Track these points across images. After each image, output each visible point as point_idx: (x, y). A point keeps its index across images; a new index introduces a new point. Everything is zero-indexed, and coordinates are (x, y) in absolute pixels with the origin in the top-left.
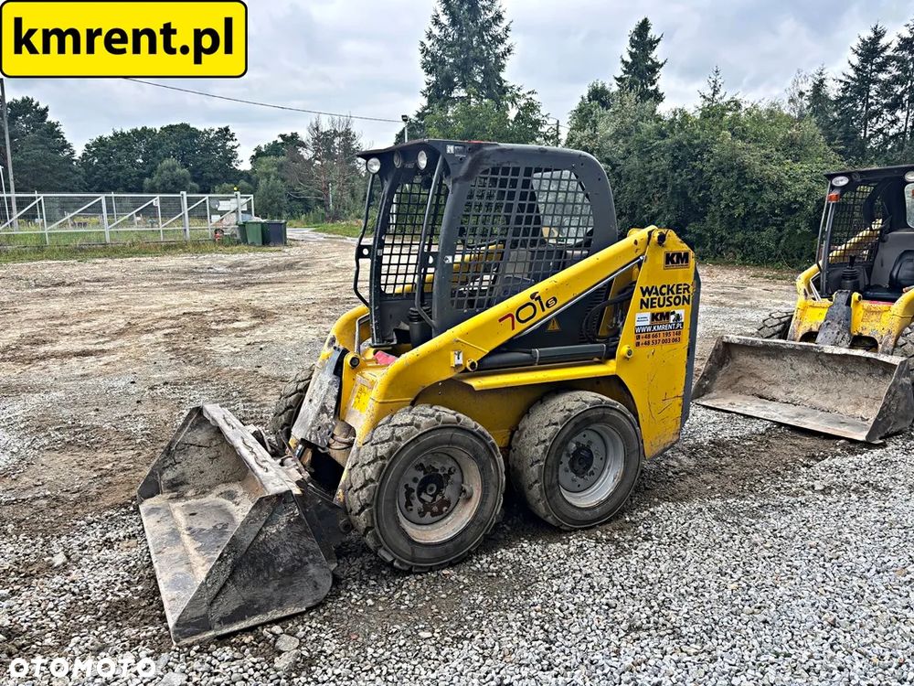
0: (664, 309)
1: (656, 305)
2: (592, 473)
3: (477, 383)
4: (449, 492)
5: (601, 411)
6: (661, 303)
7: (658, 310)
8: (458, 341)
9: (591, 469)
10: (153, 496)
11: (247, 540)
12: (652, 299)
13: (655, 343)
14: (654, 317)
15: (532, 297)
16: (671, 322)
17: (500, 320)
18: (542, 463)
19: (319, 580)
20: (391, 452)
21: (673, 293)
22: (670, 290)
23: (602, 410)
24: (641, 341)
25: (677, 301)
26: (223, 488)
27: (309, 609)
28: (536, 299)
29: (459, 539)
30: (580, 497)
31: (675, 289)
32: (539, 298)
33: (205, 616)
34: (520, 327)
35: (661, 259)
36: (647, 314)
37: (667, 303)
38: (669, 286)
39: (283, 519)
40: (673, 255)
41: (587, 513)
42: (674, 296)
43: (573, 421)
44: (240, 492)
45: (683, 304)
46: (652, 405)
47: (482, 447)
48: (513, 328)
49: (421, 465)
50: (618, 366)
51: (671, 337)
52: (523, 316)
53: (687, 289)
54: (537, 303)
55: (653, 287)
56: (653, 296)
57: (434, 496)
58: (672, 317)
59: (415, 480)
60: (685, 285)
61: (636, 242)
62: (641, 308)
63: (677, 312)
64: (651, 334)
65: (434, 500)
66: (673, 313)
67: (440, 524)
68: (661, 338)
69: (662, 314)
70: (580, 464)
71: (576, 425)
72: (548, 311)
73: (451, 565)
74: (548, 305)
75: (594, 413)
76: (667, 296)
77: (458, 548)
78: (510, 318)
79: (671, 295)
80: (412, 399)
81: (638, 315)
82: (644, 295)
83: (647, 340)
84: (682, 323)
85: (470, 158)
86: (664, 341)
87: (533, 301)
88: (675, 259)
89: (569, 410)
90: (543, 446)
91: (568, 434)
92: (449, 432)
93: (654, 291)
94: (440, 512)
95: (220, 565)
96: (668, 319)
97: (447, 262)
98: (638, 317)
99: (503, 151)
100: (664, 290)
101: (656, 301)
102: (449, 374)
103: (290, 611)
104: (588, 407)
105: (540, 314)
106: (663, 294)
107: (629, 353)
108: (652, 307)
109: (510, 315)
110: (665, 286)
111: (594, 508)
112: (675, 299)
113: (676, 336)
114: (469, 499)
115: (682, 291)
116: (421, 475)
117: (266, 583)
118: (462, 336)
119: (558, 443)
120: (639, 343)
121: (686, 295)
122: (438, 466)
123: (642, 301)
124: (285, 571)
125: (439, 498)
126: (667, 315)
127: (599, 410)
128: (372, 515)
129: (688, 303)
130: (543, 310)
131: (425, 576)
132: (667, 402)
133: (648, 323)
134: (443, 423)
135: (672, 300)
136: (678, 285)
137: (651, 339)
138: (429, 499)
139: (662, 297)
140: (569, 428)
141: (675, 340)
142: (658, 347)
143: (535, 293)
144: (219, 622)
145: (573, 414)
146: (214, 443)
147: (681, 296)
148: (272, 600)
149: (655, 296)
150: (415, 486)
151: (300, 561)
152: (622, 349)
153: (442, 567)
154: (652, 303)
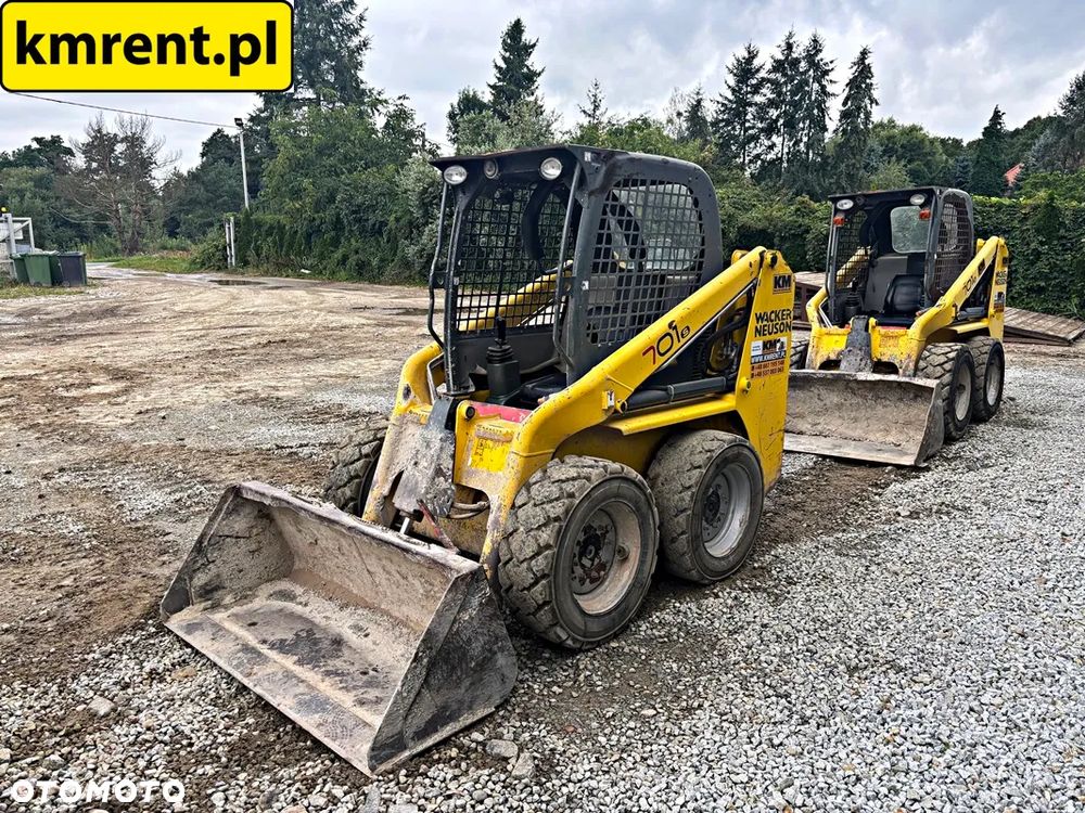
0: (773, 337)
2: (719, 519)
3: (627, 426)
4: (604, 555)
5: (736, 450)
7: (768, 338)
8: (609, 379)
9: (719, 515)
10: (181, 609)
11: (443, 631)
13: (765, 374)
14: (764, 346)
15: (670, 325)
16: (778, 350)
17: (644, 354)
18: (689, 512)
19: (507, 672)
20: (567, 512)
23: (736, 447)
24: (755, 372)
26: (268, 588)
27: (498, 708)
28: (673, 329)
30: (713, 546)
32: (675, 328)
33: (401, 733)
34: (660, 360)
35: (771, 283)
36: (760, 343)
39: (475, 601)
40: (780, 278)
43: (715, 463)
44: (299, 590)
46: (761, 441)
48: (653, 363)
50: (738, 401)
51: (777, 367)
52: (663, 348)
54: (673, 333)
56: (765, 323)
57: (592, 560)
58: (778, 345)
61: (751, 265)
63: (782, 339)
64: (763, 364)
65: (593, 564)
66: (779, 341)
67: (599, 591)
68: (770, 368)
69: (771, 343)
70: (711, 511)
71: (717, 466)
72: (683, 341)
73: (615, 637)
74: (682, 335)
75: (731, 453)
77: (623, 615)
78: (652, 351)
80: (553, 450)
81: (752, 344)
83: (760, 370)
84: (786, 352)
85: (604, 168)
86: (773, 372)
87: (671, 331)
88: (781, 282)
89: (709, 451)
90: (690, 493)
91: (711, 478)
92: (618, 483)
94: (598, 577)
95: (415, 667)
96: (775, 347)
97: (584, 288)
98: (753, 346)
99: (632, 160)
100: (773, 316)
102: (600, 418)
103: (480, 713)
104: (726, 446)
105: (676, 345)
106: (772, 321)
107: (749, 385)
109: (652, 348)
113: (780, 366)
114: (625, 559)
116: (582, 538)
117: (458, 685)
118: (610, 373)
119: (703, 487)
120: (754, 374)
122: (597, 524)
124: (477, 665)
125: (597, 561)
126: (775, 344)
127: (733, 448)
128: (550, 588)
130: (678, 341)
131: (595, 652)
132: (773, 437)
133: (760, 352)
134: (611, 473)
138: (588, 563)
140: (713, 469)
141: (779, 370)
142: (767, 378)
143: (672, 321)
144: (413, 739)
145: (715, 455)
146: (255, 531)
148: (463, 703)
150: (577, 550)
151: (490, 650)
152: (742, 382)
153: (608, 640)
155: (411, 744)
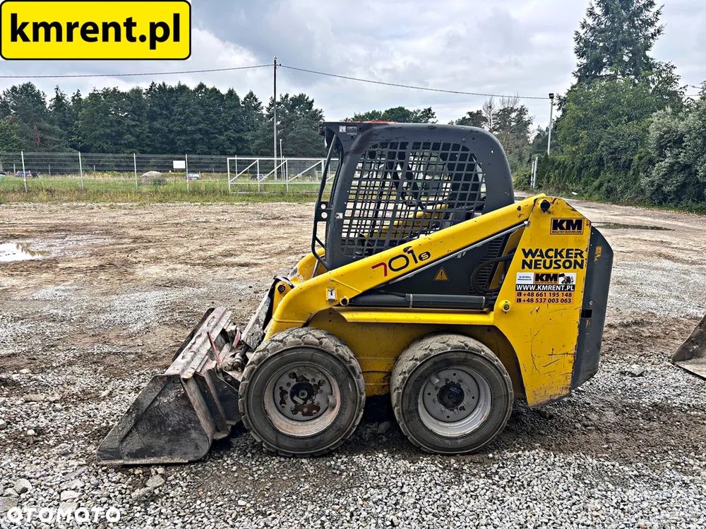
0: (552, 271)
1: (542, 266)
2: (463, 408)
3: (349, 316)
4: (318, 399)
5: (462, 356)
6: (548, 265)
7: (543, 271)
8: (333, 281)
9: (462, 405)
11: (147, 403)
12: (536, 261)
13: (540, 301)
14: (538, 277)
15: (405, 250)
16: (560, 283)
17: (373, 267)
18: (400, 391)
19: (200, 443)
20: (259, 360)
21: (562, 257)
22: (558, 253)
23: (465, 354)
24: (522, 298)
25: (567, 264)
27: (190, 463)
28: (409, 253)
29: (318, 438)
30: (447, 427)
31: (564, 253)
32: (412, 252)
33: (117, 449)
34: (392, 275)
35: (548, 225)
36: (531, 274)
37: (554, 265)
38: (556, 250)
39: (173, 393)
40: (562, 221)
41: (447, 441)
42: (563, 260)
43: (433, 360)
45: (575, 268)
46: (536, 358)
47: (340, 368)
48: (386, 275)
49: (294, 374)
50: (495, 317)
51: (560, 297)
52: (394, 265)
53: (581, 254)
54: (410, 256)
55: (537, 250)
56: (536, 258)
57: (305, 400)
58: (561, 280)
59: (289, 384)
60: (576, 250)
61: (519, 208)
62: (523, 268)
63: (567, 275)
64: (535, 293)
65: (305, 403)
66: (563, 275)
67: (309, 423)
68: (548, 297)
69: (548, 276)
70: (449, 398)
71: (435, 363)
72: (420, 263)
74: (421, 258)
75: (455, 356)
76: (554, 259)
78: (383, 266)
79: (559, 258)
80: (303, 322)
81: (519, 274)
82: (526, 256)
83: (530, 297)
84: (574, 286)
86: (550, 301)
87: (406, 254)
88: (564, 225)
89: (431, 350)
90: (402, 376)
91: (427, 370)
92: (310, 352)
93: (538, 253)
94: (309, 414)
95: (128, 417)
96: (556, 280)
97: (338, 217)
98: (519, 275)
100: (551, 254)
101: (542, 263)
102: (325, 306)
103: (176, 460)
104: (449, 350)
105: (412, 265)
106: (548, 257)
107: (506, 307)
108: (535, 268)
109: (383, 264)
110: (552, 250)
111: (456, 438)
112: (564, 263)
113: (565, 298)
114: (334, 407)
115: (573, 255)
116: (294, 382)
117: (159, 436)
118: (336, 277)
120: (520, 300)
121: (579, 260)
122: (309, 377)
123: (524, 262)
124: (173, 430)
125: (309, 402)
126: (555, 277)
127: (460, 354)
129: (581, 267)
130: (416, 262)
131: (288, 459)
132: (554, 358)
133: (531, 282)
134: (305, 344)
135: (561, 263)
136: (568, 250)
137: (535, 297)
138: (301, 402)
139: (548, 261)
140: (428, 364)
141: (563, 301)
142: (543, 306)
143: (408, 248)
144: (127, 455)
145: (433, 354)
147: (572, 260)
148: (164, 449)
149: (540, 258)
150: (289, 390)
151: (185, 426)
152: (500, 303)
154: (536, 264)
155: (126, 458)
